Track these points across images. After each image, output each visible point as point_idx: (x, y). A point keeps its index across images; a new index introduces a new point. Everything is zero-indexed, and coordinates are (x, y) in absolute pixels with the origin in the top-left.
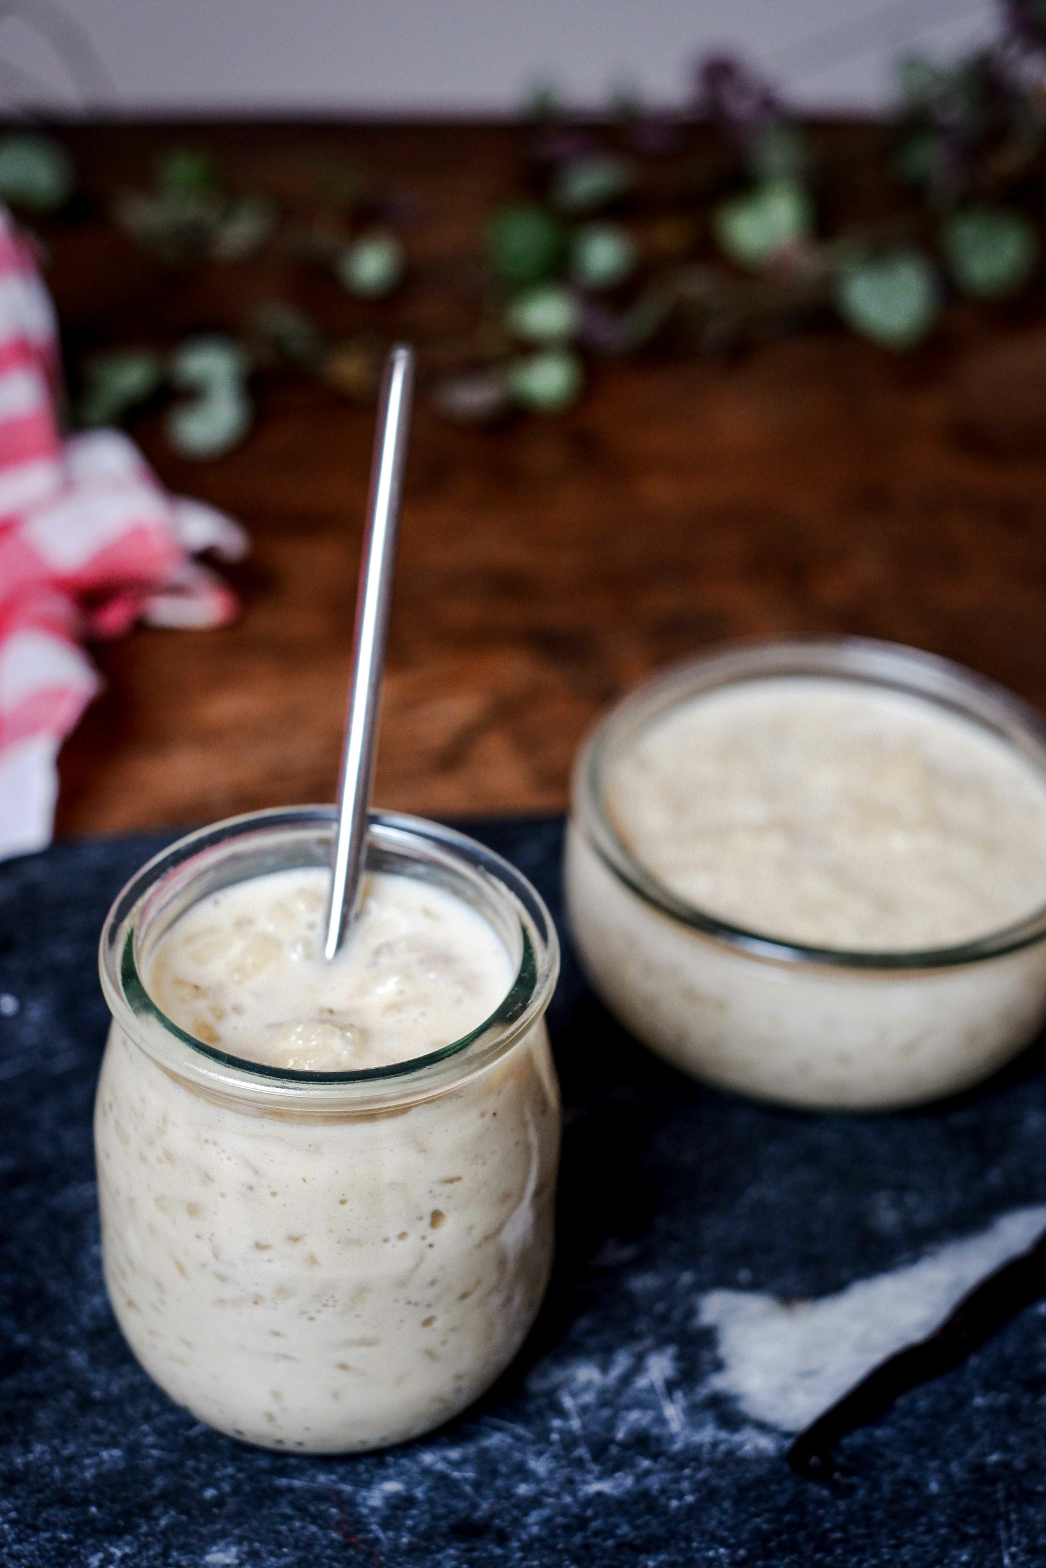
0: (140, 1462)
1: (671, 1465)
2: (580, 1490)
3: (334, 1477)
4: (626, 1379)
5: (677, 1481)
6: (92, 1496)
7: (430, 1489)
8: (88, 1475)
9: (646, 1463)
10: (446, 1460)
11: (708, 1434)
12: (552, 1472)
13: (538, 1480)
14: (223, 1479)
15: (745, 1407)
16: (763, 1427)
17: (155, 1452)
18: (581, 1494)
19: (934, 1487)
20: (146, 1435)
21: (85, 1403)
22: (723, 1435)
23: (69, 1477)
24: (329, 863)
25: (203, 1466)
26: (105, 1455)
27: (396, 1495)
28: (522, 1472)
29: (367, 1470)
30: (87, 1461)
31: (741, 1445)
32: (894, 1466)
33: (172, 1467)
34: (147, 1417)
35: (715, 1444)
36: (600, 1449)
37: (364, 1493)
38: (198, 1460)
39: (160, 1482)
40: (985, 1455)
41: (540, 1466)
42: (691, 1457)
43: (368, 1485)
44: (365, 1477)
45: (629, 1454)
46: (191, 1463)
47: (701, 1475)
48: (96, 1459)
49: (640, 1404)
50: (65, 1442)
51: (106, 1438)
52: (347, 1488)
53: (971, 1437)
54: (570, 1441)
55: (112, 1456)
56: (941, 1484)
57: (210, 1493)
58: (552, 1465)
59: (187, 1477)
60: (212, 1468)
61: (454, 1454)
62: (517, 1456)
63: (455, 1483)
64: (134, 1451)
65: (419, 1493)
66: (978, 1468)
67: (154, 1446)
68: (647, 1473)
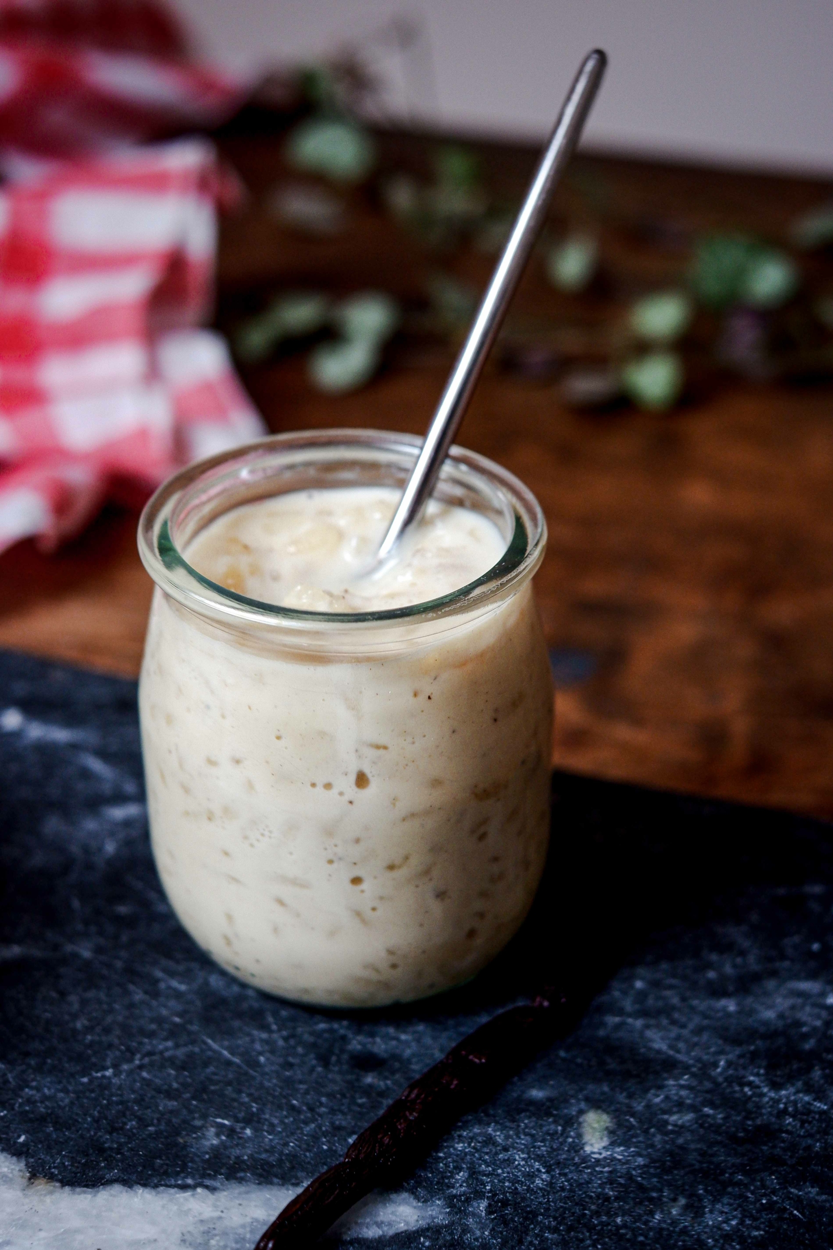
24: (402, 484)
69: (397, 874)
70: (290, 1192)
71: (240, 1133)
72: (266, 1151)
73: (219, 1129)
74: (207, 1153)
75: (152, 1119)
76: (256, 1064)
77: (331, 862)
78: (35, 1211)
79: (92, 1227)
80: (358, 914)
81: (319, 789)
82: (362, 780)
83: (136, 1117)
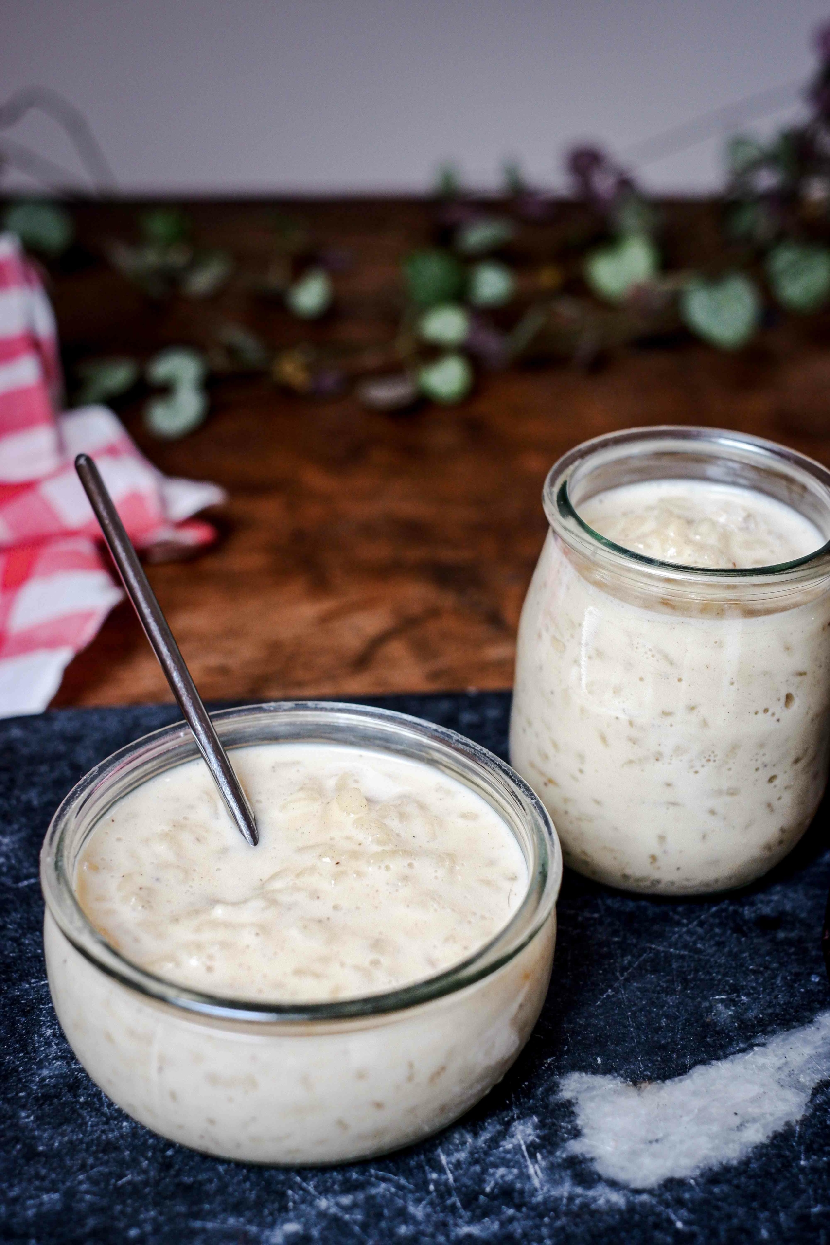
0: (74, 1204)
1: (532, 1214)
2: (452, 1231)
3: (242, 1219)
4: (494, 1142)
5: (537, 1227)
6: (32, 1230)
7: (324, 1229)
8: (30, 1213)
9: (511, 1212)
10: (338, 1204)
11: (565, 1189)
12: (428, 1216)
13: (416, 1223)
14: (145, 1221)
15: (598, 1167)
16: (613, 1184)
17: (88, 1197)
18: (453, 1235)
19: (765, 1234)
20: (81, 1183)
21: (31, 1155)
22: (579, 1190)
23: (13, 1215)
25: (129, 1210)
26: (45, 1197)
27: (296, 1234)
28: (403, 1215)
29: (271, 1214)
30: (30, 1202)
31: (595, 1200)
32: (729, 1217)
33: (103, 1210)
34: (83, 1168)
35: (571, 1199)
36: (470, 1199)
37: (267, 1233)
38: (124, 1203)
39: (91, 1222)
40: (810, 1207)
41: (418, 1211)
42: (550, 1207)
43: (272, 1226)
44: (269, 1219)
45: (496, 1203)
46: (118, 1208)
47: (558, 1223)
48: (37, 1201)
49: (506, 1163)
50: (11, 1186)
51: (46, 1183)
52: (253, 1229)
53: (797, 1192)
54: (444, 1191)
55: (51, 1199)
56: (770, 1232)
57: (133, 1233)
58: (429, 1210)
59: (113, 1218)
60: (136, 1212)
61: (346, 1200)
62: (400, 1202)
63: (346, 1224)
64: (70, 1195)
65: (315, 1233)
66: (804, 1219)
67: (87, 1192)
68: (511, 1220)
69: (799, 765)
70: (813, 1028)
71: (740, 1001)
72: (769, 1007)
73: (724, 1003)
75: (674, 1013)
76: (699, 951)
77: (758, 770)
78: (663, 1105)
79: (713, 1100)
80: (769, 805)
81: (761, 715)
82: (789, 699)
83: (662, 1015)
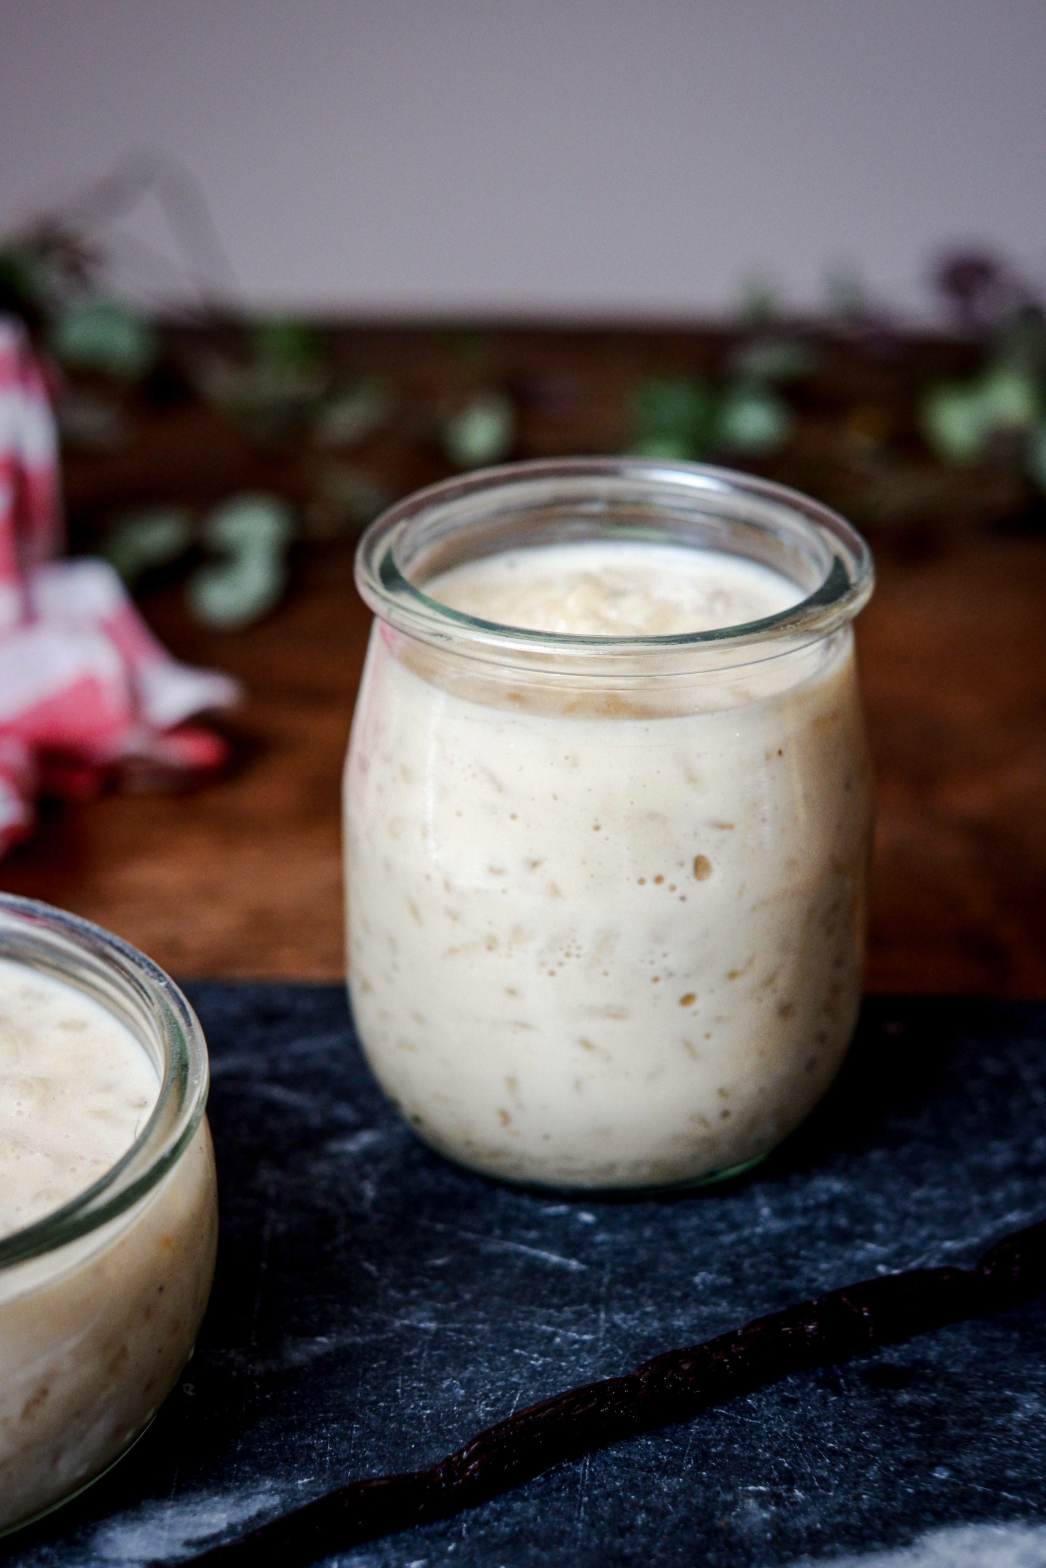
69: (740, 983)
71: (790, 1497)
72: (839, 1512)
73: (760, 1499)
74: (765, 1532)
75: (665, 1506)
77: (656, 980)
80: (688, 1045)
81: (650, 886)
82: (700, 866)
83: (641, 1508)
